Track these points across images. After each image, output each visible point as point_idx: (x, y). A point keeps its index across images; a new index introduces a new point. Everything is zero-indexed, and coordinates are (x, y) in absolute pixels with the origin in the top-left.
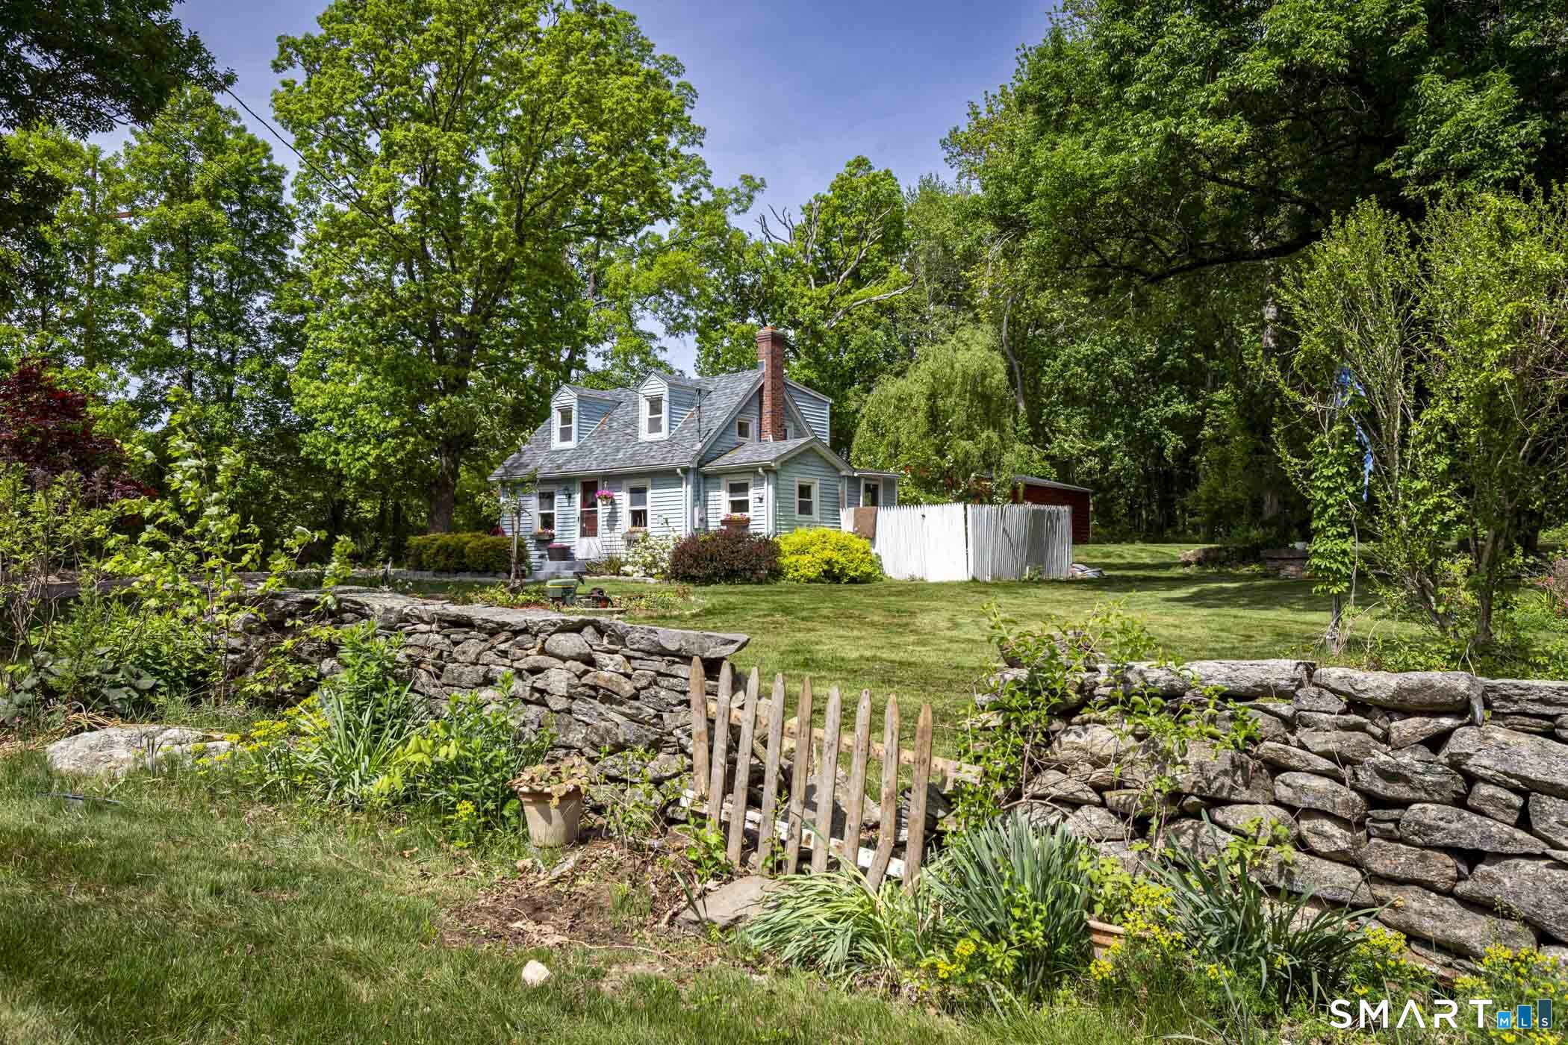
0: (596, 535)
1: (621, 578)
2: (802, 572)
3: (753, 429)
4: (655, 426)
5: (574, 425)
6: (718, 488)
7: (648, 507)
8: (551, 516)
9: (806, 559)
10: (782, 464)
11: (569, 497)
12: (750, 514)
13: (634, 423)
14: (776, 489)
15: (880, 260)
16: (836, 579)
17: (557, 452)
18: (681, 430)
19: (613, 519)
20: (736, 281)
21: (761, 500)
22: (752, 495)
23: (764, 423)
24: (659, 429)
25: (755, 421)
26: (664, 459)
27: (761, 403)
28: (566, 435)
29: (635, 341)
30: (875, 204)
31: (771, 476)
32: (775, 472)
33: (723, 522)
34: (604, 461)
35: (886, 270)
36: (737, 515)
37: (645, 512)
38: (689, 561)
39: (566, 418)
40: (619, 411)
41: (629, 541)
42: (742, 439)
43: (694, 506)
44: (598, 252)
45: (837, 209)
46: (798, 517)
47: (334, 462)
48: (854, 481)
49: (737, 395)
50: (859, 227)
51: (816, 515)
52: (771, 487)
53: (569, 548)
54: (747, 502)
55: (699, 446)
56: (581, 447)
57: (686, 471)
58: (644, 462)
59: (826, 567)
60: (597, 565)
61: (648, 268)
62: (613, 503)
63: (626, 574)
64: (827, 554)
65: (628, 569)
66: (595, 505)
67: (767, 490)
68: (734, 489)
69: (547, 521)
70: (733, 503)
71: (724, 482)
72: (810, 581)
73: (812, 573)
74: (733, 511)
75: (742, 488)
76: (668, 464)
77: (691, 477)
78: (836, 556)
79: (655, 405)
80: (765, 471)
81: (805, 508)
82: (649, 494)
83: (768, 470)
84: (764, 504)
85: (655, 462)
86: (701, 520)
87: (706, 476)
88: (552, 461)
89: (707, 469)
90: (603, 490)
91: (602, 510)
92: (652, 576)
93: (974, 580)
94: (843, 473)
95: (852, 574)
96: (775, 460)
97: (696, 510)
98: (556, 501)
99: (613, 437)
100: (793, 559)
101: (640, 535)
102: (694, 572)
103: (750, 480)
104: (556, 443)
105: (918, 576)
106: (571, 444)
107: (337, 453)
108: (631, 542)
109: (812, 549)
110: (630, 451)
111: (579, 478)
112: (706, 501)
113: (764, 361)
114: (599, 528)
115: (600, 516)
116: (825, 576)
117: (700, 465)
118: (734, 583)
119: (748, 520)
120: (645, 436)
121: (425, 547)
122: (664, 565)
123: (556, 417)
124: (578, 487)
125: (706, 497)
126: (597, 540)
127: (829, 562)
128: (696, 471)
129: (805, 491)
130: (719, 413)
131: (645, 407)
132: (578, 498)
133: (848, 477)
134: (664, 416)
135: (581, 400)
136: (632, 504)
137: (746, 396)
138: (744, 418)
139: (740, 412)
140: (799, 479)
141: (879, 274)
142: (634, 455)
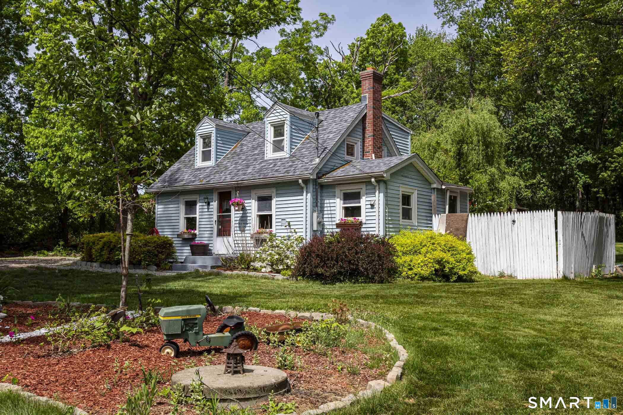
0: (229, 235)
1: (252, 273)
2: (415, 270)
3: (358, 149)
4: (278, 146)
5: (213, 149)
6: (334, 197)
7: (273, 213)
8: (194, 219)
9: (419, 259)
10: (392, 175)
11: (209, 204)
12: (363, 218)
13: (262, 145)
14: (386, 196)
15: (395, 74)
16: (446, 277)
17: (199, 169)
18: (300, 149)
19: (243, 222)
20: (312, 83)
21: (372, 206)
22: (364, 203)
23: (366, 144)
24: (281, 149)
25: (359, 144)
26: (287, 172)
27: (364, 129)
28: (206, 156)
29: (254, 111)
30: (392, 42)
31: (382, 185)
32: (385, 182)
33: (338, 226)
34: (236, 175)
35: (397, 80)
36: (351, 219)
37: (271, 216)
38: (315, 261)
39: (207, 143)
40: (247, 138)
41: (257, 240)
42: (349, 158)
43: (313, 211)
44: (231, 59)
45: (370, 44)
46: (402, 222)
47: (50, 183)
48: (441, 192)
49: (346, 121)
50: (384, 54)
51: (415, 220)
52: (382, 195)
53: (207, 245)
54: (359, 208)
55: (317, 160)
56: (218, 165)
57: (306, 181)
58: (270, 175)
59: (437, 267)
60: (231, 260)
61: (263, 65)
62: (244, 209)
63: (255, 270)
64: (438, 254)
65: (257, 264)
66: (229, 211)
67: (379, 198)
68: (347, 197)
69: (191, 223)
70: (346, 209)
71: (338, 191)
72: (423, 278)
73: (425, 272)
74: (346, 216)
75: (357, 196)
76: (291, 176)
77: (311, 187)
78: (447, 256)
79: (279, 130)
80: (378, 181)
81: (407, 214)
82: (274, 202)
83: (380, 180)
84: (376, 210)
85: (281, 174)
86: (319, 223)
87: (322, 187)
88: (195, 176)
89: (324, 180)
90: (236, 198)
91: (235, 215)
92: (278, 272)
93: (565, 278)
94: (435, 186)
95: (461, 273)
96: (386, 171)
97: (315, 215)
98: (198, 207)
99: (244, 157)
100: (408, 258)
101: (266, 236)
102: (320, 271)
103: (363, 189)
104: (199, 163)
105: (507, 272)
106: (211, 163)
107: (51, 176)
108: (259, 241)
109: (423, 250)
110: (258, 167)
111: (216, 189)
112: (322, 207)
113: (367, 95)
114: (232, 229)
115: (233, 219)
116: (436, 275)
117: (319, 178)
118: (357, 281)
119: (361, 223)
120: (270, 154)
121: (94, 243)
122: (289, 262)
123: (199, 142)
124: (215, 196)
125: (322, 204)
126: (231, 239)
127: (439, 262)
128: (315, 181)
129: (406, 199)
130: (331, 136)
131: (270, 132)
132: (215, 205)
133: (437, 189)
134: (286, 137)
135: (219, 129)
136: (259, 210)
137: (354, 121)
138: (351, 141)
139: (348, 135)
140: (403, 189)
141: (393, 83)
142: (261, 170)
